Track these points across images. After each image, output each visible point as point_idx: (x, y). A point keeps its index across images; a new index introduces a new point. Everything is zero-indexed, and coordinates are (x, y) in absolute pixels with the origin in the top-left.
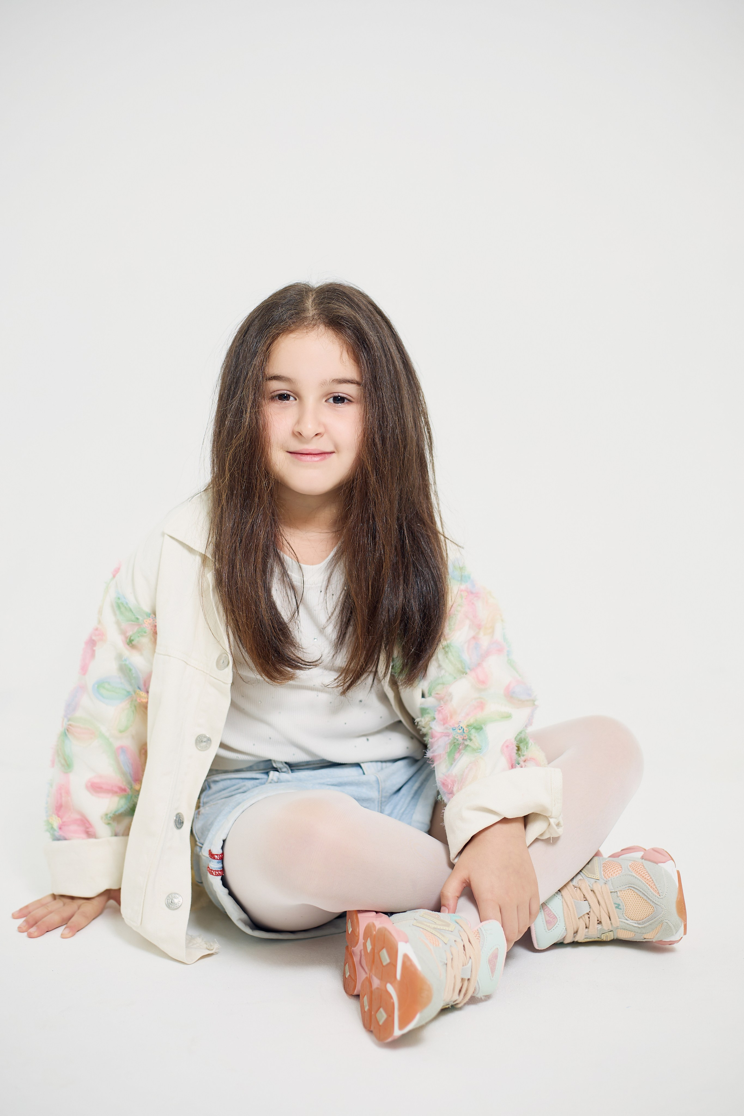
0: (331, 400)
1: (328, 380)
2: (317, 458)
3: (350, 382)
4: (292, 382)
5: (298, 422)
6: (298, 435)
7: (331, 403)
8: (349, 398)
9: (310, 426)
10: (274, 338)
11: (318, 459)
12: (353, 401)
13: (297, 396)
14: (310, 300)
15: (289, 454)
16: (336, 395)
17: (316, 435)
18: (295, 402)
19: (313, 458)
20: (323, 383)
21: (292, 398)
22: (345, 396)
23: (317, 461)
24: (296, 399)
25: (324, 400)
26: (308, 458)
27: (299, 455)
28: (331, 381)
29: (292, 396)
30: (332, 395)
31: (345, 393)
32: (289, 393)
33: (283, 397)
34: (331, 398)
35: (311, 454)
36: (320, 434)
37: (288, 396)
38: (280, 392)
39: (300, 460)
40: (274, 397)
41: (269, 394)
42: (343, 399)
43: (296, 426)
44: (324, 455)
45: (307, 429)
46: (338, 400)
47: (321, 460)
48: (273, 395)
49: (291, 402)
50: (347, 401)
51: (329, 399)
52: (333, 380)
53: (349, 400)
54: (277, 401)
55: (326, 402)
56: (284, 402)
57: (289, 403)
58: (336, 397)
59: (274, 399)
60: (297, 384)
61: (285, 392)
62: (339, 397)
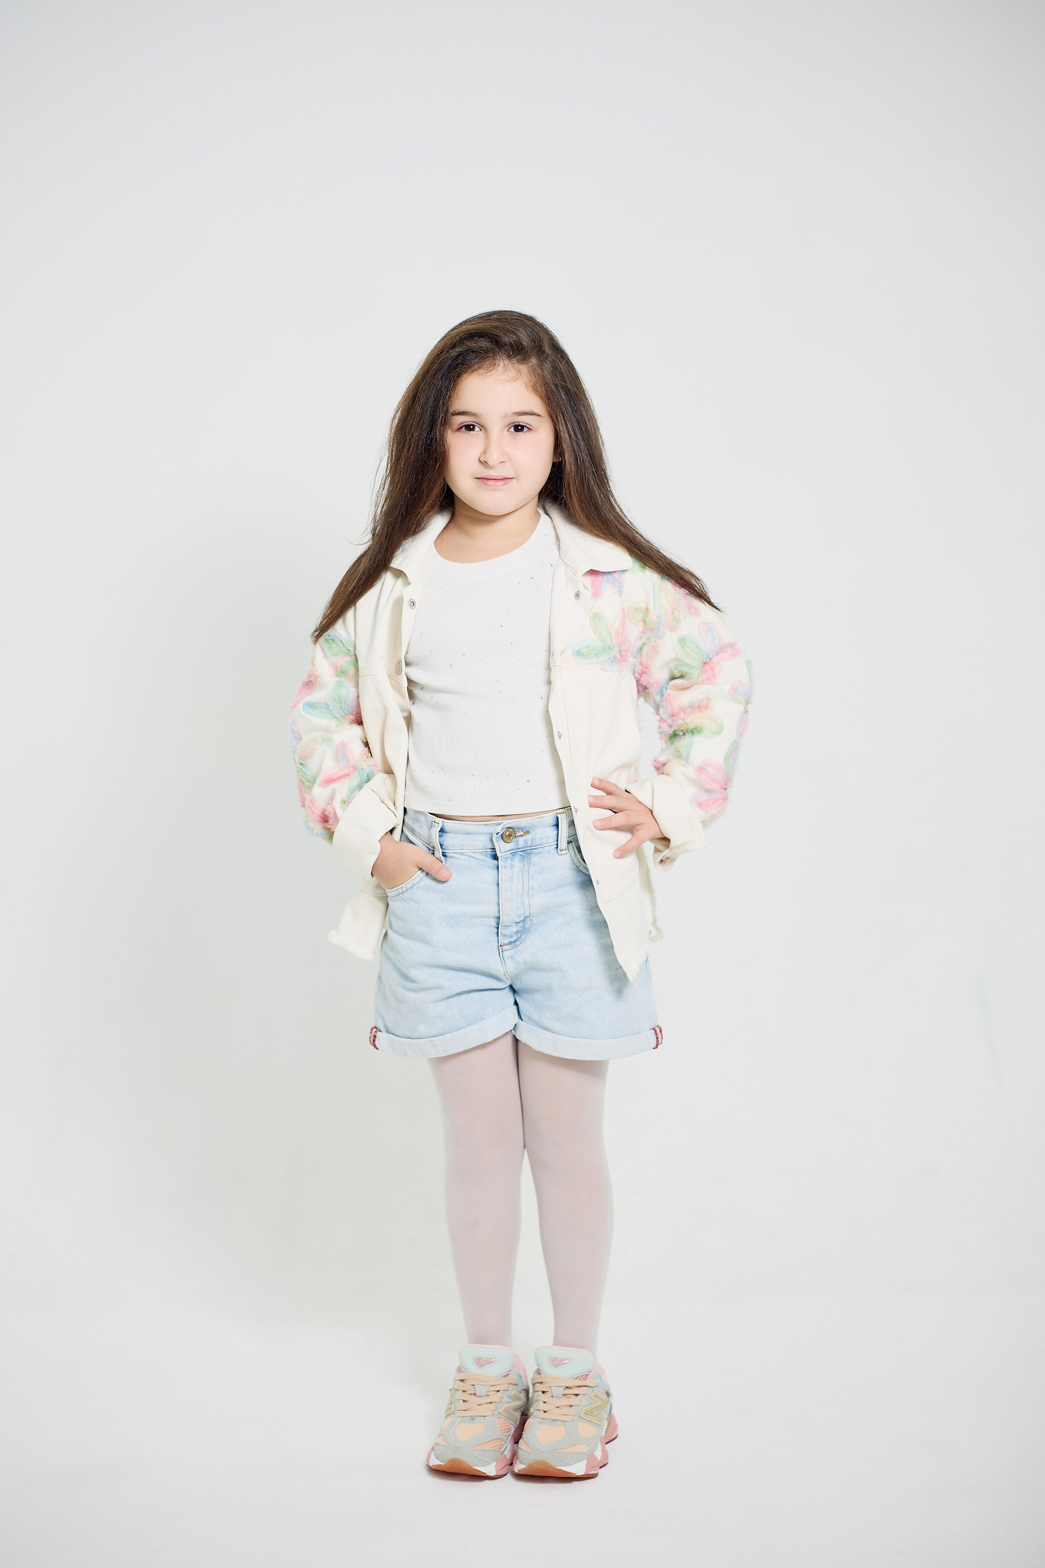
0: (512, 429)
1: (509, 413)
2: (500, 483)
3: (528, 414)
4: (478, 416)
5: (485, 452)
6: (484, 463)
7: (512, 432)
8: (527, 426)
9: (495, 457)
10: (459, 376)
11: (502, 483)
13: (483, 427)
15: (476, 479)
16: (517, 424)
17: (501, 463)
18: (480, 432)
19: (497, 483)
20: (505, 416)
21: (477, 429)
22: (524, 424)
23: (501, 485)
24: (481, 430)
25: (507, 430)
26: (492, 483)
27: (485, 480)
28: (514, 414)
29: (477, 427)
30: (513, 424)
31: (529, 422)
32: (474, 424)
33: (469, 428)
34: (512, 426)
35: (496, 479)
36: (504, 462)
37: (474, 426)
38: (466, 424)
39: (486, 484)
40: (461, 428)
41: (456, 426)
42: (523, 427)
43: (483, 455)
44: (506, 480)
45: (494, 458)
46: (519, 428)
47: (504, 484)
48: (460, 426)
49: (477, 433)
50: (527, 429)
51: (510, 428)
52: (516, 413)
53: (530, 428)
54: (465, 431)
55: (508, 432)
56: (471, 433)
57: (475, 434)
58: (517, 426)
59: (461, 430)
60: (482, 417)
61: (470, 424)
62: (519, 426)
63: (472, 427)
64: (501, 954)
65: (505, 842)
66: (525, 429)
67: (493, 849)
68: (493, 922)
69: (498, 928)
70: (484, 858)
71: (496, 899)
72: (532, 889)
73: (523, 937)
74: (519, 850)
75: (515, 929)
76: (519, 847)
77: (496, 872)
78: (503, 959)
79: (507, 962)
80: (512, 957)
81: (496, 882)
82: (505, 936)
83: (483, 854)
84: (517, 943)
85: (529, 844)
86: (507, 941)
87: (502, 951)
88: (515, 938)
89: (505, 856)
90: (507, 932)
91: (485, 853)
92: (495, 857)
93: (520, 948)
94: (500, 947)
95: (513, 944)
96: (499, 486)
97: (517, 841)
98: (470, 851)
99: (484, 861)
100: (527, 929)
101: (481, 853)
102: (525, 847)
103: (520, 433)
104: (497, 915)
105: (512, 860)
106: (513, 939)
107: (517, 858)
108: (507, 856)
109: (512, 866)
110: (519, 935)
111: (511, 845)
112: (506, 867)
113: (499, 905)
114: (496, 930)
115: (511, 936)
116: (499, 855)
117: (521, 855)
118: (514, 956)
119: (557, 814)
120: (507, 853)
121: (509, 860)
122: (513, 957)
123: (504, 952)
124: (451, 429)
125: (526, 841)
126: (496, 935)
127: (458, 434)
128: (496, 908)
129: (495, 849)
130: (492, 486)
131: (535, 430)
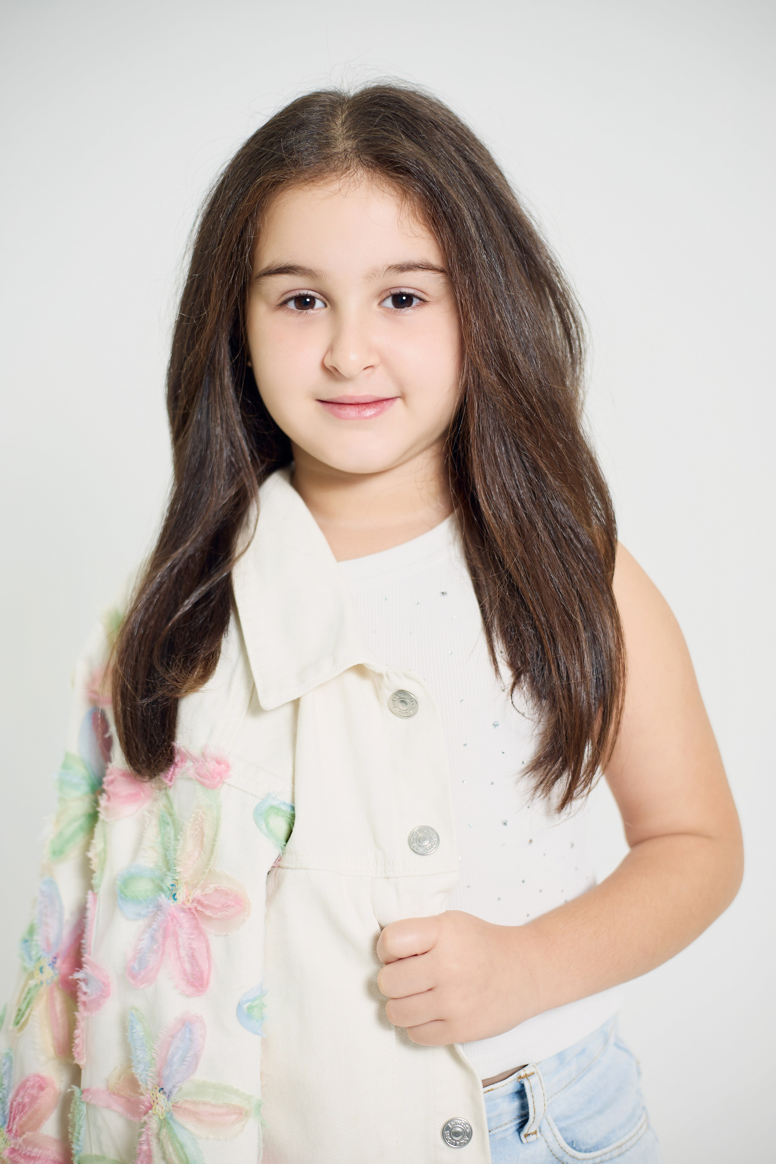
0: (389, 303)
1: (381, 269)
2: (369, 412)
3: (419, 267)
5: (331, 349)
6: (333, 371)
7: (389, 308)
8: (420, 295)
9: (353, 357)
11: (372, 412)
12: (428, 300)
13: (329, 301)
14: (339, 122)
15: (319, 405)
16: (397, 291)
17: (365, 368)
18: (324, 311)
19: (362, 411)
20: (372, 275)
21: (318, 304)
22: (413, 292)
23: (371, 417)
24: (326, 307)
25: (377, 304)
26: (351, 412)
27: (336, 407)
28: (385, 270)
29: (318, 299)
30: (394, 291)
31: (415, 287)
32: (311, 293)
33: (304, 302)
34: (388, 297)
35: (358, 404)
36: (371, 367)
37: (313, 299)
38: (297, 293)
39: (339, 416)
40: (285, 303)
41: (274, 298)
42: (409, 298)
43: (328, 355)
44: (381, 405)
45: (350, 360)
46: (402, 300)
47: (376, 415)
48: (284, 298)
49: (317, 312)
50: (418, 300)
51: (384, 300)
52: (390, 267)
53: (420, 299)
54: (293, 309)
55: (381, 307)
56: (305, 311)
57: (315, 314)
58: (397, 295)
59: (286, 306)
60: (324, 279)
61: (305, 292)
62: (402, 294)
63: (308, 300)
66: (416, 301)
96: (367, 418)
103: (408, 311)
119: (520, 1077)
127: (281, 315)
130: (352, 419)
131: (426, 302)
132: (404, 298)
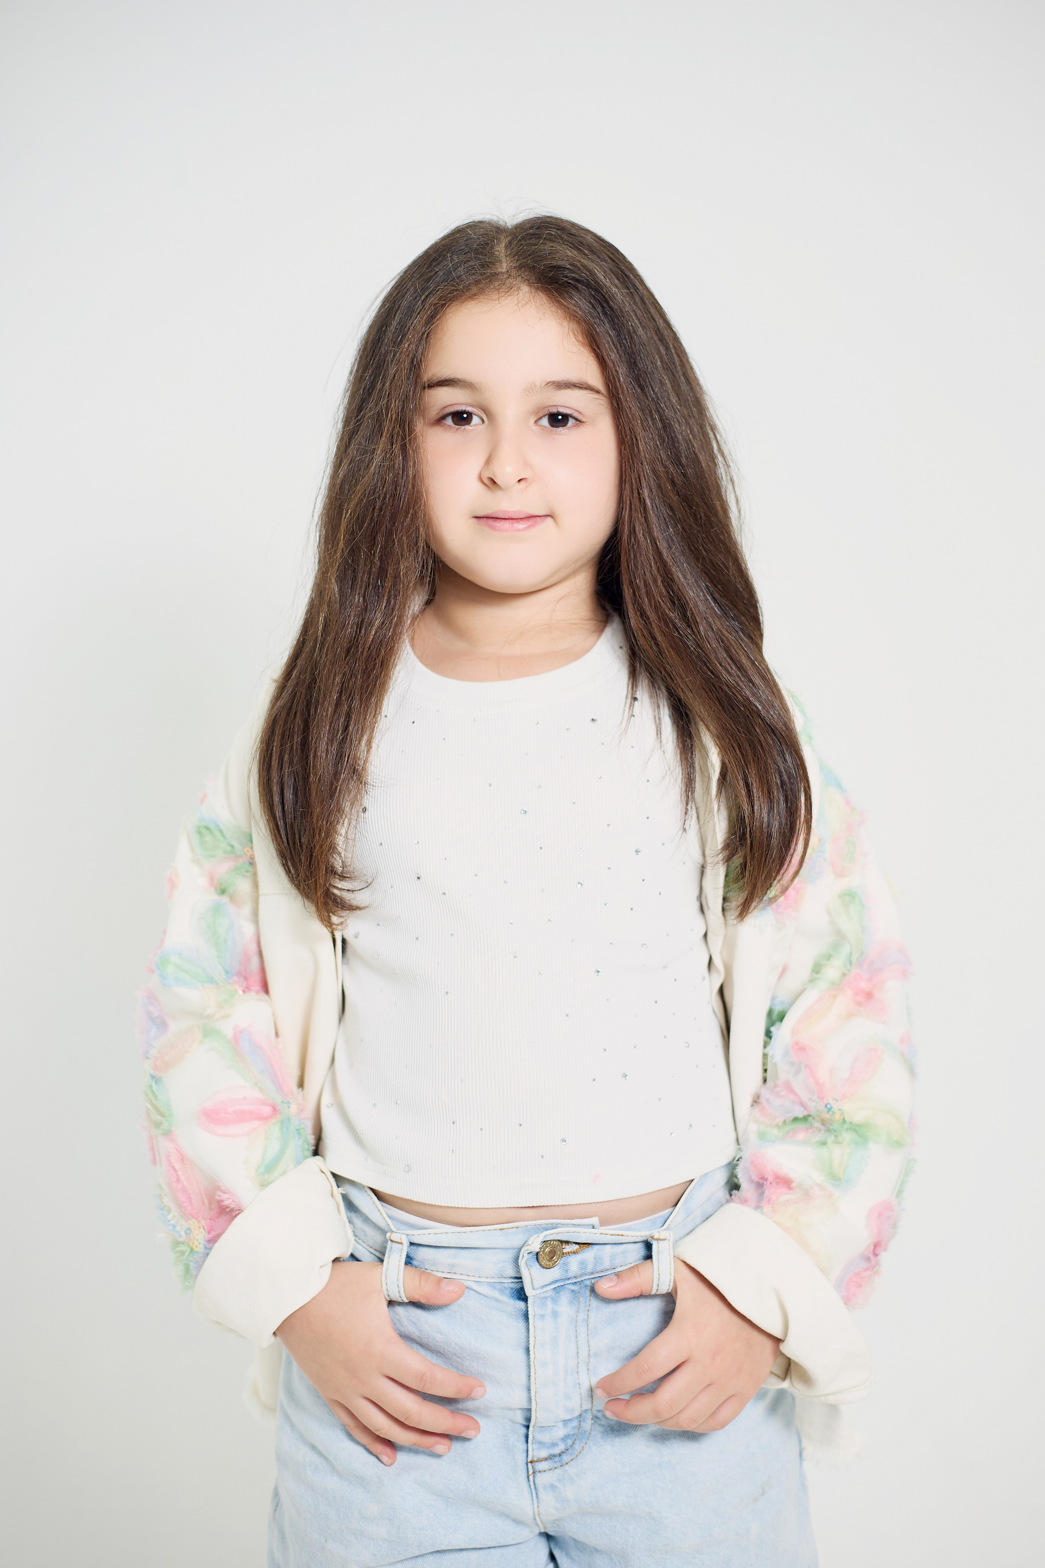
0: (545, 422)
1: (537, 383)
2: (521, 525)
3: (576, 386)
4: (476, 389)
5: (488, 461)
6: (488, 485)
7: (545, 427)
8: (576, 415)
9: (509, 469)
11: (524, 526)
12: (584, 421)
13: (488, 414)
14: (503, 248)
15: (475, 520)
16: (554, 410)
17: (520, 481)
18: (482, 427)
19: (516, 525)
20: (530, 389)
21: (475, 420)
22: (568, 411)
23: (524, 529)
24: (483, 421)
25: (533, 420)
26: (506, 525)
27: (491, 521)
28: (543, 386)
29: (478, 415)
30: (546, 412)
31: (574, 407)
32: (469, 409)
33: (461, 418)
34: (544, 416)
35: (512, 519)
36: (526, 479)
37: (470, 415)
38: (455, 408)
39: (493, 528)
40: (443, 418)
41: (433, 413)
42: (566, 417)
43: (487, 466)
44: (533, 520)
45: (506, 471)
46: (558, 419)
47: (529, 527)
48: (442, 414)
49: (475, 427)
50: (574, 421)
51: (540, 418)
52: (548, 384)
53: (577, 420)
54: (451, 425)
55: (537, 425)
56: (463, 427)
57: (472, 430)
58: (554, 414)
59: (444, 422)
60: (484, 391)
61: (463, 408)
62: (559, 414)
63: (465, 416)
64: (531, 1478)
65: (543, 1267)
66: (571, 422)
67: (516, 1278)
68: (520, 1418)
69: (528, 1427)
70: (497, 1294)
71: (524, 1380)
72: (596, 1355)
73: (577, 1447)
74: (570, 1281)
75: (561, 1432)
76: (570, 1274)
77: (521, 1324)
78: (535, 1488)
79: (542, 1494)
80: (553, 1487)
81: (523, 1345)
82: (541, 1444)
83: (494, 1287)
84: (566, 1458)
85: (590, 1268)
86: (544, 1453)
87: (534, 1473)
88: (561, 1447)
89: (542, 1295)
90: (546, 1438)
91: (498, 1286)
92: (521, 1295)
93: (571, 1469)
94: (530, 1465)
95: (557, 1459)
96: (519, 530)
97: (565, 1264)
98: (468, 1278)
99: (497, 1300)
100: (586, 1432)
101: (492, 1285)
102: (581, 1276)
103: (562, 431)
104: (526, 1406)
105: (555, 1301)
106: (557, 1451)
107: (565, 1297)
108: (546, 1295)
109: (555, 1314)
110: (570, 1442)
111: (555, 1273)
112: (543, 1316)
113: (529, 1390)
114: (524, 1430)
115: (554, 1445)
116: (529, 1291)
117: (573, 1291)
118: (556, 1484)
120: (545, 1289)
121: (549, 1302)
122: (556, 1487)
123: (538, 1475)
124: (424, 418)
125: (583, 1264)
126: (523, 1439)
128: (524, 1395)
129: (521, 1278)
130: (506, 531)
131: (583, 422)
132: (560, 417)
